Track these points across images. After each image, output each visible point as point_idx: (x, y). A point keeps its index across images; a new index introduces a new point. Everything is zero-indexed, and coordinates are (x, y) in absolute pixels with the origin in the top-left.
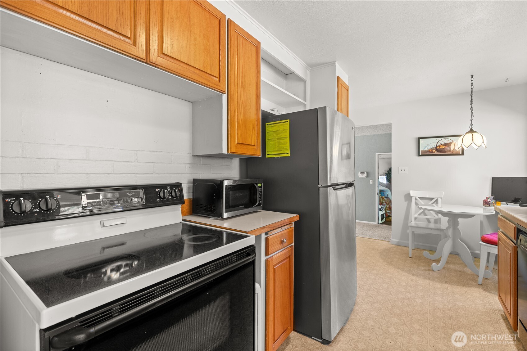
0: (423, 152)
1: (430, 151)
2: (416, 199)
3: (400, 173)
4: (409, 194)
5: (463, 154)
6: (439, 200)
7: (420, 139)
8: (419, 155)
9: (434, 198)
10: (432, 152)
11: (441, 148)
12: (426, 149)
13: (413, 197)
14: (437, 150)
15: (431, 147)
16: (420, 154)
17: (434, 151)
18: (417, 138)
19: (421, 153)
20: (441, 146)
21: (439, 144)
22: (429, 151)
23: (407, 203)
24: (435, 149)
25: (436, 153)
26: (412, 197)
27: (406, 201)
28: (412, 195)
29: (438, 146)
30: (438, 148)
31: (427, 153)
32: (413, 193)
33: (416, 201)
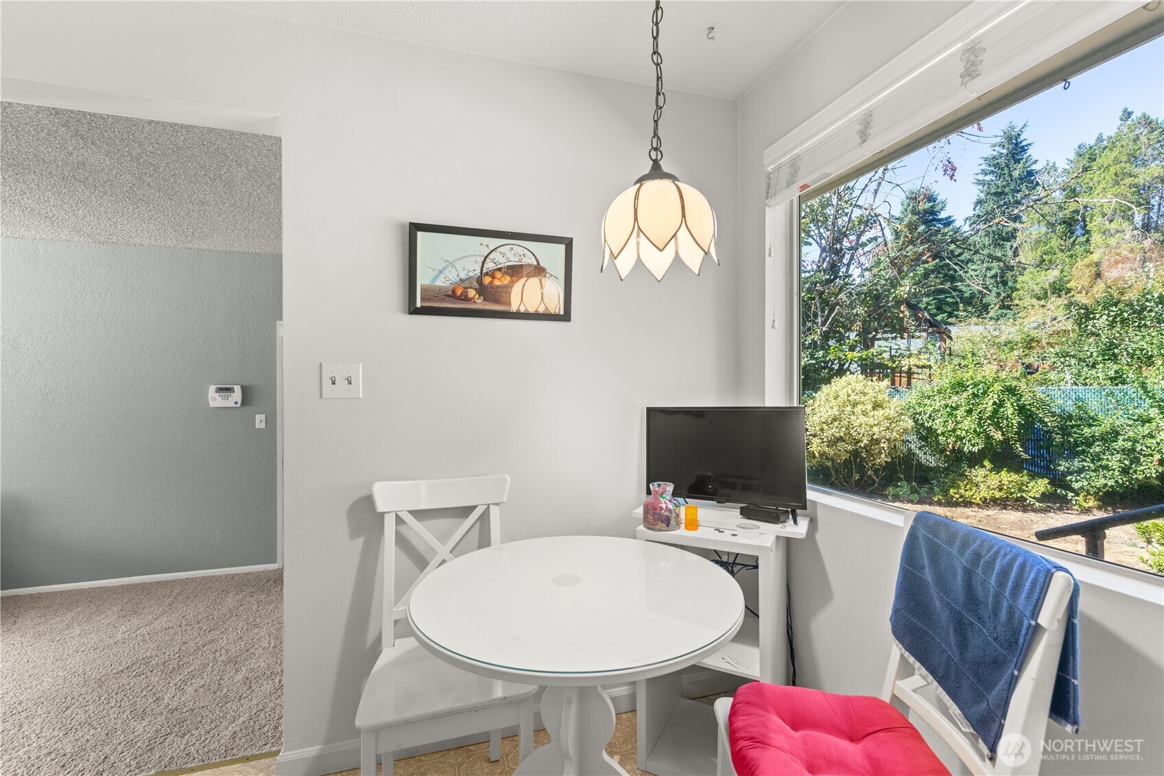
0: (429, 293)
1: (459, 292)
2: (399, 521)
3: (323, 397)
4: (369, 500)
5: (566, 317)
6: (495, 513)
7: (419, 234)
8: (414, 311)
9: (473, 508)
10: (465, 298)
11: (497, 283)
12: (440, 283)
13: (386, 516)
14: (482, 290)
15: (463, 276)
16: (419, 304)
17: (472, 293)
18: (402, 226)
19: (423, 299)
20: (499, 275)
21: (489, 266)
22: (453, 295)
23: (359, 542)
24: (477, 286)
25: (479, 304)
26: (382, 515)
27: (354, 534)
28: (380, 508)
29: (487, 274)
30: (487, 280)
31: (442, 300)
32: (388, 497)
33: (402, 529)
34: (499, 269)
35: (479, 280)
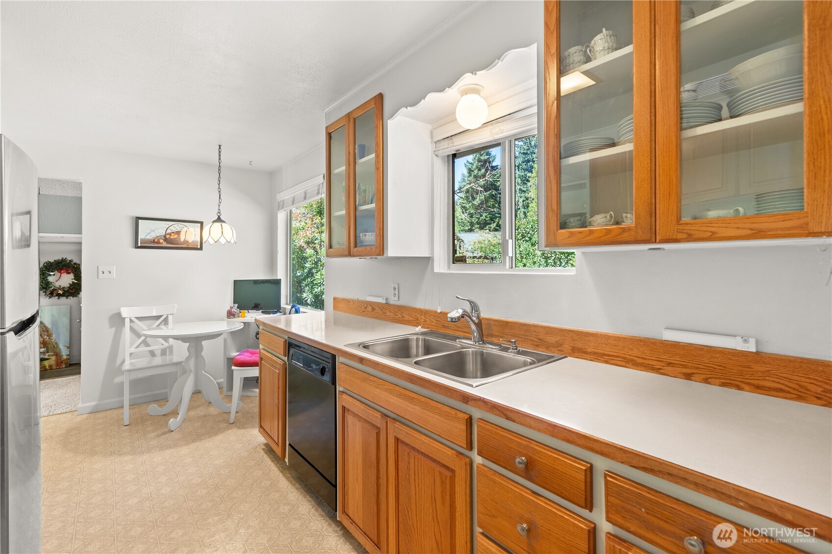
0: (143, 241)
1: (156, 241)
2: (131, 321)
3: (99, 277)
4: (119, 315)
5: (201, 249)
6: (170, 317)
7: (140, 220)
8: (137, 247)
9: (161, 316)
10: (158, 242)
11: (172, 237)
12: (148, 237)
13: (126, 319)
14: (166, 240)
15: (158, 235)
16: (139, 245)
17: (161, 241)
18: (133, 217)
19: (141, 243)
20: (173, 234)
21: (169, 231)
22: (154, 242)
23: (113, 329)
24: (164, 238)
25: (165, 244)
26: (124, 318)
27: (111, 327)
28: (124, 316)
29: (168, 234)
30: (168, 236)
31: (150, 244)
32: (126, 312)
33: (132, 325)
34: (173, 233)
35: (165, 236)
